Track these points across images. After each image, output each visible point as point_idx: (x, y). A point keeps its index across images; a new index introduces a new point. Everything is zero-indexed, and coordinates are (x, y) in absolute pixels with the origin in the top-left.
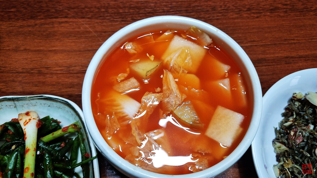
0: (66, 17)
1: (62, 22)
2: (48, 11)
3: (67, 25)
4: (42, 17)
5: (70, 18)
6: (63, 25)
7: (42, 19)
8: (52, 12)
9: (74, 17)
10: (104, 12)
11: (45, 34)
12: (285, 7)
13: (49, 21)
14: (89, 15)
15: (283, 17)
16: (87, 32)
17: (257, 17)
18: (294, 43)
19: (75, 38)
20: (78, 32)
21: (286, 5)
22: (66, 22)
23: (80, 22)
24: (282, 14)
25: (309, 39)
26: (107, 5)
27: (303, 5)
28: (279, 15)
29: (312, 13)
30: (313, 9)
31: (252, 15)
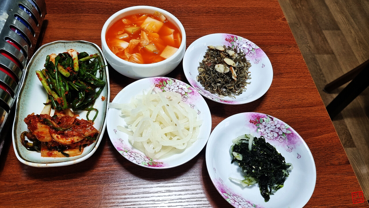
0: (88, 13)
1: (86, 15)
2: (77, 9)
3: (89, 17)
4: (73, 12)
5: (91, 13)
6: (85, 17)
7: (74, 13)
8: (80, 10)
9: (93, 13)
10: (110, 11)
11: (75, 21)
12: (214, 11)
13: (78, 14)
14: (101, 12)
15: (213, 16)
16: (100, 20)
17: (198, 16)
18: (217, 29)
19: (93, 23)
20: (95, 20)
21: (215, 10)
22: (88, 15)
23: (96, 16)
24: (212, 15)
25: (226, 27)
26: (112, 8)
27: (224, 10)
28: (211, 15)
29: (229, 14)
30: (230, 12)
31: (195, 15)
